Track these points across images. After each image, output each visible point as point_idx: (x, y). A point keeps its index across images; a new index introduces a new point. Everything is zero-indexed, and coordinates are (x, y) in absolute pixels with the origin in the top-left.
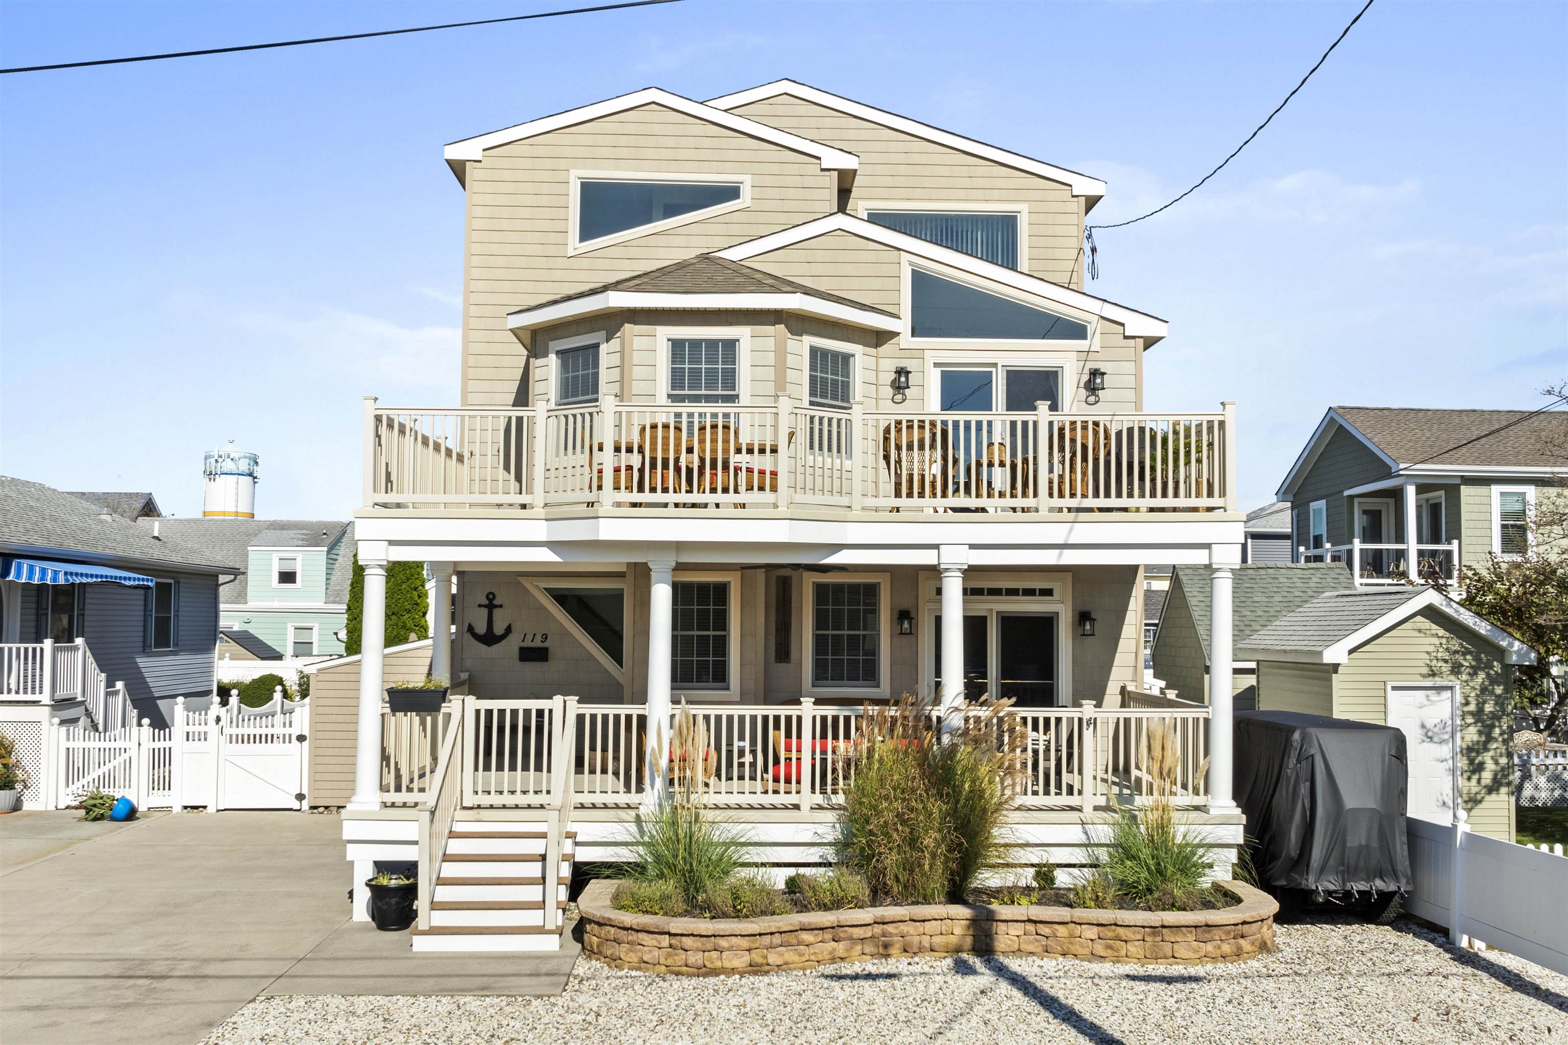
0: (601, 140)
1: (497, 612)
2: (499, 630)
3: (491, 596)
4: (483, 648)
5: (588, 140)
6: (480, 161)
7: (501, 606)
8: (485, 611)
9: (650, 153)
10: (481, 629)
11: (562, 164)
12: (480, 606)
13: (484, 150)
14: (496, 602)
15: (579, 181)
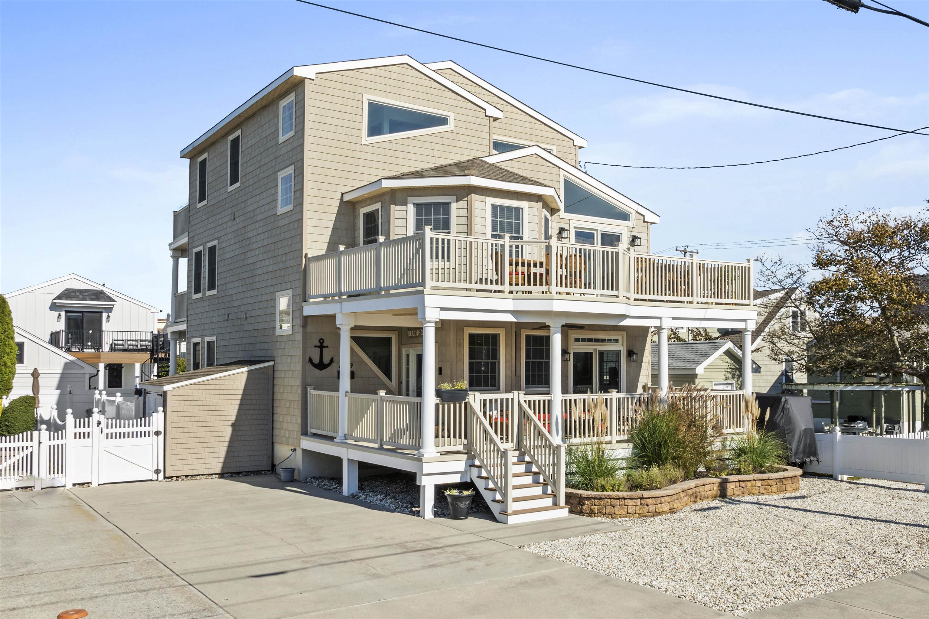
0: (378, 79)
1: (325, 350)
2: (326, 361)
3: (321, 341)
4: (317, 371)
5: (372, 78)
6: (313, 80)
7: (327, 347)
8: (318, 350)
9: (405, 92)
10: (316, 360)
11: (359, 90)
12: (315, 346)
13: (316, 73)
14: (324, 344)
15: (367, 101)
